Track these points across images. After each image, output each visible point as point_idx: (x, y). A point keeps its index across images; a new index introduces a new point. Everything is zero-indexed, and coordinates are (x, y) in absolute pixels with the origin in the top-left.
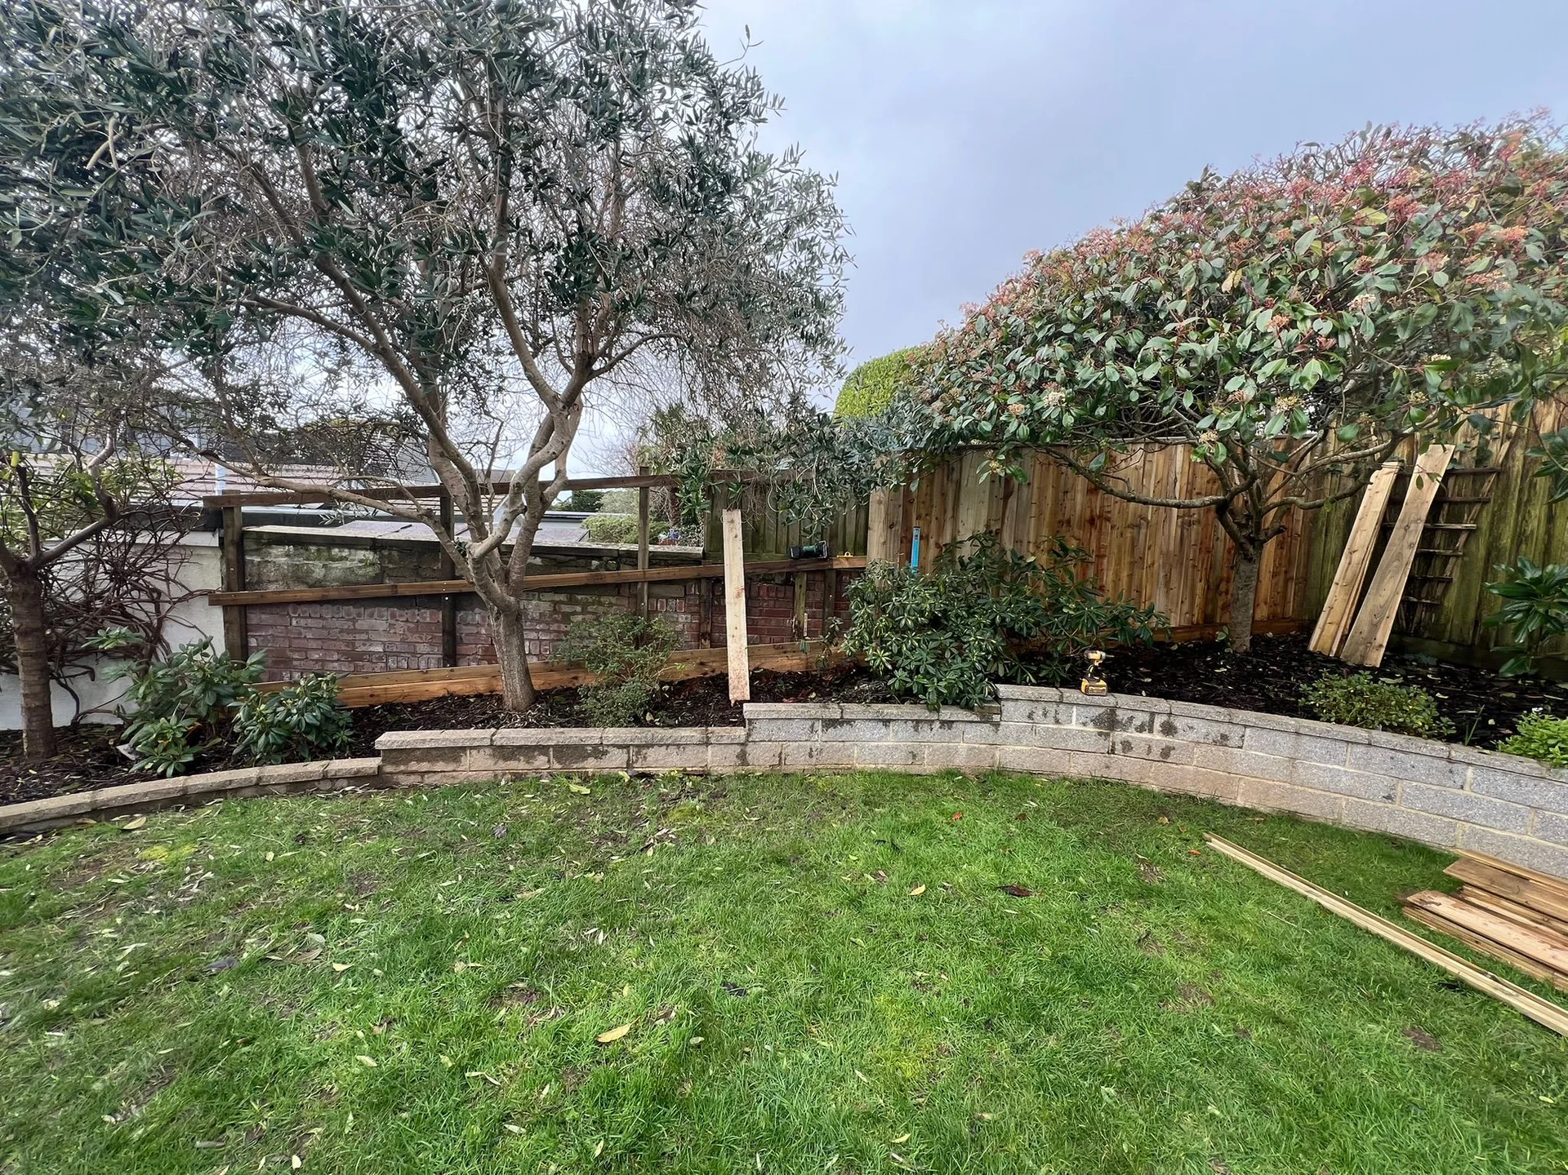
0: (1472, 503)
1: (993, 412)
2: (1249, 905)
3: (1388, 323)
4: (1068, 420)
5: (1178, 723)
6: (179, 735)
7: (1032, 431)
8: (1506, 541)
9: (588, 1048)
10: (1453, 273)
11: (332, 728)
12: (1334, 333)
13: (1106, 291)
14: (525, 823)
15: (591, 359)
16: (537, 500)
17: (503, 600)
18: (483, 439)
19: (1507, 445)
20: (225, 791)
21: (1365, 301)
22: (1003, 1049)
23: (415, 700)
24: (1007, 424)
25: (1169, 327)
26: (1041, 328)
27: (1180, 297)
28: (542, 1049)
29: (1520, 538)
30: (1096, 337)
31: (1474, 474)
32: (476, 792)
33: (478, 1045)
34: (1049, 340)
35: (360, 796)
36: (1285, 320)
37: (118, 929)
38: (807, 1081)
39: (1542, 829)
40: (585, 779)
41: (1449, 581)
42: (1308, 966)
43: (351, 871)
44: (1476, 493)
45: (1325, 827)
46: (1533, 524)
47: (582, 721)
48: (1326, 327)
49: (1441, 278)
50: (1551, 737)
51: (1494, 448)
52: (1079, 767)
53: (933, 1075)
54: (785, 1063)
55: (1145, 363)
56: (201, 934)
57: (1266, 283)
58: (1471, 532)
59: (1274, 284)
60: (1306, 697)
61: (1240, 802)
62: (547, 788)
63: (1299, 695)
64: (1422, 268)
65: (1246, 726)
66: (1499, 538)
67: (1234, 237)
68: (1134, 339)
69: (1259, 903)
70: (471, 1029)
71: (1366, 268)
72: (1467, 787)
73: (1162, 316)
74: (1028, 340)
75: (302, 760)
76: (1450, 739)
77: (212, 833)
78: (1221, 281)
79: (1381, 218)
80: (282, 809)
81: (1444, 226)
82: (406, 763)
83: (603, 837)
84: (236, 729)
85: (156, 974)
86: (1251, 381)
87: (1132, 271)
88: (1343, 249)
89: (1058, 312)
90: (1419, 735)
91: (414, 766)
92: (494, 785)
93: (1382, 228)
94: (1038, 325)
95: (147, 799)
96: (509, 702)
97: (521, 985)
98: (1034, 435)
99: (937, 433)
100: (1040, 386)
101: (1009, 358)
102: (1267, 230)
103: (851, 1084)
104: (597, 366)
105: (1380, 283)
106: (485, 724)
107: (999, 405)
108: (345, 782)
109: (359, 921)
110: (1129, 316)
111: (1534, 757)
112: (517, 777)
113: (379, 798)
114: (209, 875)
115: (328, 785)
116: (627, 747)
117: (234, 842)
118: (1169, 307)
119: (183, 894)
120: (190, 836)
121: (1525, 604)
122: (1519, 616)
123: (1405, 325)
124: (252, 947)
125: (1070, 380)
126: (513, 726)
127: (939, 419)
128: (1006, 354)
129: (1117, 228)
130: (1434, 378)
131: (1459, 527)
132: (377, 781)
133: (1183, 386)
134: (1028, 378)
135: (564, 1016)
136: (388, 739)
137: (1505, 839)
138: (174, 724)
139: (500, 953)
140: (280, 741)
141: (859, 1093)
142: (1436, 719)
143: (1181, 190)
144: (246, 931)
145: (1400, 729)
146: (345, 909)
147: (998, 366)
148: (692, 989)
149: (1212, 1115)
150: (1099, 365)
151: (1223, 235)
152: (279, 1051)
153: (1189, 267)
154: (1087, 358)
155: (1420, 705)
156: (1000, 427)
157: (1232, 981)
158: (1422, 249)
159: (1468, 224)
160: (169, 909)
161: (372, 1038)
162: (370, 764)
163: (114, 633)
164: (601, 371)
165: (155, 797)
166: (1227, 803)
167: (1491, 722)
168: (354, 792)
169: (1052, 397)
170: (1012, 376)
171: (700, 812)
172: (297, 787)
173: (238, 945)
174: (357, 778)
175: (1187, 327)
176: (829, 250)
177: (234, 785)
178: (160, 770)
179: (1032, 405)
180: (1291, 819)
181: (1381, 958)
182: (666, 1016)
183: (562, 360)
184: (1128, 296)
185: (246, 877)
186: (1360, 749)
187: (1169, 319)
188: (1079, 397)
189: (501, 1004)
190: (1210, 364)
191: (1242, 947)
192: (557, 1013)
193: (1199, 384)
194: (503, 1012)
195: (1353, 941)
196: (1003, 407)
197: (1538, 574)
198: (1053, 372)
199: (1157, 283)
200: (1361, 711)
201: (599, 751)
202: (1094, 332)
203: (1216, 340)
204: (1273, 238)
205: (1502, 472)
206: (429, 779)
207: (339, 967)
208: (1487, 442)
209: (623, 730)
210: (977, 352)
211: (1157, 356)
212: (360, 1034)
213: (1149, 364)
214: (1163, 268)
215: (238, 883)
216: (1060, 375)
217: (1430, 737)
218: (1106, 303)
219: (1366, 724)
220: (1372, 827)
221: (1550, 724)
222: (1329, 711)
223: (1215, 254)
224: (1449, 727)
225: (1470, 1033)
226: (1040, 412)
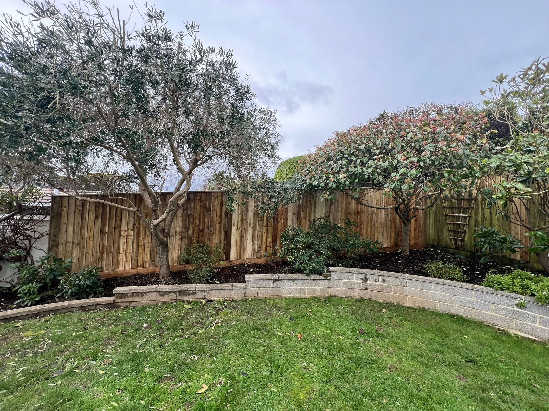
0: (469, 208)
1: (325, 179)
2: (410, 338)
3: (432, 160)
4: (347, 183)
5: (386, 279)
6: (36, 290)
7: (337, 185)
8: (480, 219)
9: (193, 395)
10: (448, 146)
11: (96, 286)
12: (418, 161)
13: (357, 145)
14: (168, 319)
15: (197, 161)
16: (176, 205)
18: (157, 184)
19: (476, 191)
20: (55, 310)
21: (427, 153)
22: (332, 388)
23: (126, 275)
24: (329, 183)
25: (375, 157)
26: (338, 155)
27: (377, 149)
28: (177, 397)
29: (483, 219)
30: (354, 159)
31: (469, 200)
32: (150, 308)
33: (154, 396)
34: (341, 159)
35: (106, 311)
36: (405, 158)
37: (16, 362)
38: (269, 402)
39: (496, 310)
40: (189, 303)
41: (465, 233)
42: (428, 357)
43: (105, 338)
44: (470, 205)
45: (433, 312)
46: (486, 215)
47: (188, 282)
48: (415, 160)
49: (445, 148)
50: (495, 281)
51: (473, 192)
52: (356, 295)
53: (310, 398)
54: (261, 397)
55: (368, 168)
56: (48, 363)
57: (401, 146)
58: (470, 217)
59: (403, 147)
60: (425, 269)
61: (407, 305)
62: (175, 306)
64: (441, 144)
65: (407, 279)
66: (478, 219)
67: (391, 133)
68: (365, 159)
70: (152, 391)
71: (426, 144)
72: (473, 297)
73: (372, 154)
74: (335, 158)
75: (83, 298)
76: (467, 282)
77: (50, 326)
78: (388, 145)
79: (429, 130)
80: (75, 317)
81: (445, 134)
82: (124, 298)
83: (196, 323)
84: (59, 287)
85: (33, 377)
86: (398, 174)
87: (364, 140)
88: (420, 138)
89: (343, 151)
90: (458, 281)
91: (127, 299)
92: (156, 306)
93: (429, 133)
94: (337, 154)
95: (25, 314)
96: (161, 276)
97: (169, 375)
98: (337, 187)
99: (307, 186)
100: (339, 172)
101: (329, 164)
102: (400, 131)
103: (283, 402)
104: (199, 162)
105: (429, 148)
106: (152, 283)
107: (326, 177)
108: (101, 306)
109: (108, 355)
110: (364, 152)
111: (491, 287)
112: (165, 303)
113: (113, 311)
114: (50, 341)
115: (94, 308)
116: (205, 291)
117: (60, 329)
118: (374, 151)
119: (41, 348)
120: (43, 327)
121: (484, 239)
122: (483, 243)
123: (437, 161)
124: (68, 366)
125: (347, 171)
126: (162, 284)
127: (308, 181)
128: (328, 162)
129: (360, 126)
130: (446, 175)
131: (466, 215)
132: (113, 305)
133: (380, 174)
134: (336, 170)
135: (184, 385)
136: (118, 290)
137: (486, 314)
138: (35, 286)
139: (161, 364)
140: (76, 291)
141: (285, 405)
142: (463, 276)
143: (378, 116)
144: (66, 361)
145: (453, 279)
146: (103, 351)
147: (326, 166)
148: (229, 373)
149: (398, 406)
150: (356, 167)
151: (388, 132)
152: (81, 402)
153: (379, 140)
154: (352, 165)
155: (458, 272)
156: (327, 184)
157: (404, 363)
158: (440, 139)
159: (451, 133)
160: (36, 354)
161: (115, 396)
162: (110, 299)
163: (13, 253)
164: (200, 165)
165: (28, 313)
166: (403, 305)
167: (480, 276)
168: (103, 309)
169: (342, 176)
170: (330, 169)
171: (230, 313)
172: (83, 308)
173: (63, 366)
174: (105, 305)
175: (379, 158)
176: (274, 132)
177: (58, 308)
178: (26, 303)
179: (337, 178)
180: (423, 310)
181: (450, 354)
182: (220, 383)
183: (186, 160)
184: (363, 148)
185: (65, 342)
186: (442, 286)
187: (374, 155)
188: (350, 176)
189: (162, 382)
190: (387, 168)
191: (407, 352)
192: (182, 384)
193: (384, 174)
194: (163, 385)
195: (441, 348)
196: (328, 178)
197: (486, 230)
198: (342, 168)
199: (371, 145)
200: (441, 273)
201: (194, 293)
202: (354, 157)
203: (387, 162)
204: (402, 134)
205: (476, 199)
206: (132, 304)
207: (101, 372)
208: (471, 190)
209: (203, 285)
210: (319, 162)
211: (371, 166)
212: (111, 395)
213: (369, 168)
214: (372, 140)
215: (61, 343)
216: (344, 169)
217: (461, 282)
218: (357, 149)
219: (442, 278)
220: (447, 312)
221: (494, 276)
222: (432, 274)
223: (386, 137)
224: (467, 278)
225: (475, 376)
226: (339, 180)
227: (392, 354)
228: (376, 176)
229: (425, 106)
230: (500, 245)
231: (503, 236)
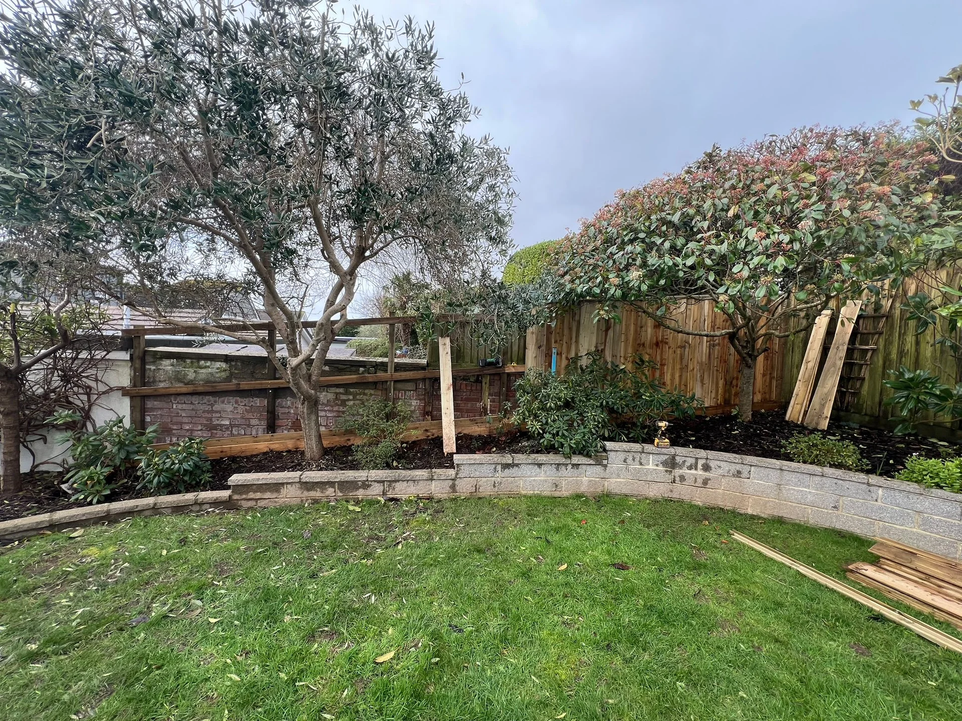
0: (874, 334)
1: (600, 282)
2: (758, 573)
3: (819, 237)
4: (644, 288)
5: (712, 464)
6: (102, 477)
7: (623, 293)
8: (894, 356)
9: (370, 666)
10: (853, 209)
11: (198, 472)
12: (791, 242)
13: (663, 214)
14: (322, 530)
15: (364, 250)
16: (330, 332)
17: (307, 392)
18: (295, 295)
19: (891, 301)
20: (133, 512)
21: (807, 225)
22: (618, 661)
23: (248, 454)
24: (608, 289)
25: (699, 236)
26: (627, 235)
27: (705, 219)
28: (342, 667)
29: (901, 353)
30: (659, 241)
31: (874, 317)
32: (290, 511)
33: (302, 666)
34: (631, 241)
35: (218, 514)
36: (764, 234)
37: (71, 599)
38: (503, 683)
39: (923, 524)
40: (357, 502)
41: (863, 379)
42: (794, 608)
43: (216, 561)
44: (875, 328)
45: (799, 526)
46: (908, 346)
47: (354, 466)
48: (786, 238)
49: (847, 213)
50: (924, 470)
51: (883, 302)
52: (654, 491)
53: (577, 677)
54: (489, 673)
55: (687, 256)
56: (124, 601)
57: (752, 213)
58: (874, 350)
59: (757, 213)
60: (785, 448)
61: (750, 511)
62: (334, 508)
63: (781, 447)
64: (836, 207)
65: (751, 466)
66: (889, 354)
67: (733, 187)
68: (680, 242)
69: (764, 571)
70: (298, 656)
71: (806, 206)
72: (879, 500)
73: (695, 230)
74: (619, 241)
75: (180, 492)
76: (868, 472)
77: (126, 539)
78: (727, 211)
79: (813, 178)
80: (169, 522)
81: (847, 184)
82: (247, 493)
83: (371, 538)
84: (139, 473)
85: (98, 627)
86: (746, 267)
87: (677, 203)
88: (793, 195)
89: (636, 225)
90: (850, 470)
91: (251, 495)
92: (301, 507)
93: (814, 184)
94: (625, 233)
95: (84, 518)
96: (308, 455)
97: (326, 629)
98: (624, 296)
99: (567, 294)
100: (627, 268)
101: (609, 251)
102: (752, 183)
103: (530, 684)
104: (367, 253)
105: (814, 214)
106: (294, 468)
107: (603, 278)
108: (208, 506)
109: (223, 591)
110: (677, 228)
111: (916, 482)
112: (316, 501)
113: (230, 515)
114: (126, 564)
115: (197, 508)
116: (383, 482)
117: (141, 544)
118: (699, 225)
119: (111, 577)
120: (114, 540)
121: (905, 393)
122: (903, 399)
123: (829, 238)
124: (157, 610)
125: (644, 264)
126: (311, 470)
127: (568, 287)
128: (606, 250)
129: (667, 178)
130: (846, 267)
131: (867, 347)
132: (229, 505)
133: (709, 269)
134: (620, 263)
135: (354, 647)
136: (236, 479)
137: (903, 531)
138: (100, 471)
139: (312, 609)
140: (167, 481)
141: (534, 689)
142: (859, 460)
143: (701, 157)
144: (152, 599)
145: (839, 466)
146: (213, 584)
147: (603, 256)
148: (431, 629)
149: (742, 698)
150: (661, 256)
151: (727, 185)
152: (179, 672)
153: (709, 202)
154: (654, 252)
155: (850, 452)
156: (605, 291)
157: (750, 618)
158: (836, 196)
159: (859, 183)
160: (103, 586)
161: (236, 663)
162: (224, 494)
163: (63, 415)
164: (369, 257)
165: (89, 517)
166: (742, 512)
167: (891, 462)
168: (213, 512)
169: (634, 275)
170: (611, 262)
171: (429, 522)
172: (178, 509)
173: (148, 608)
174: (216, 503)
175: (710, 236)
176: (505, 190)
177: (139, 509)
178: (89, 500)
179: (623, 279)
180: (780, 521)
182: (416, 646)
183: (344, 249)
184: (676, 218)
185: (150, 566)
186: (817, 479)
187: (699, 232)
188: (650, 274)
189: (315, 641)
190: (723, 257)
191: (755, 598)
192: (349, 646)
193: (716, 268)
194: (316, 646)
195: (819, 593)
196: (606, 279)
197: (912, 375)
198: (634, 260)
199: (692, 211)
200: (817, 456)
201: (366, 485)
202: (657, 238)
203: (725, 244)
204: (755, 188)
205: (889, 316)
206: (262, 503)
207: (213, 620)
208: (880, 299)
209: (380, 471)
210: (590, 248)
211: (693, 253)
212: (229, 661)
213: (689, 257)
214: (694, 203)
215: (145, 569)
216: (639, 262)
217: (856, 471)
218: (664, 221)
219: (820, 464)
220: (827, 525)
221: (924, 462)
222: (799, 456)
223: (723, 196)
224: (867, 465)
225: (888, 645)
226: (628, 283)
227: (726, 600)
228: (702, 272)
229: (801, 131)
230: (937, 404)
231: (946, 387)
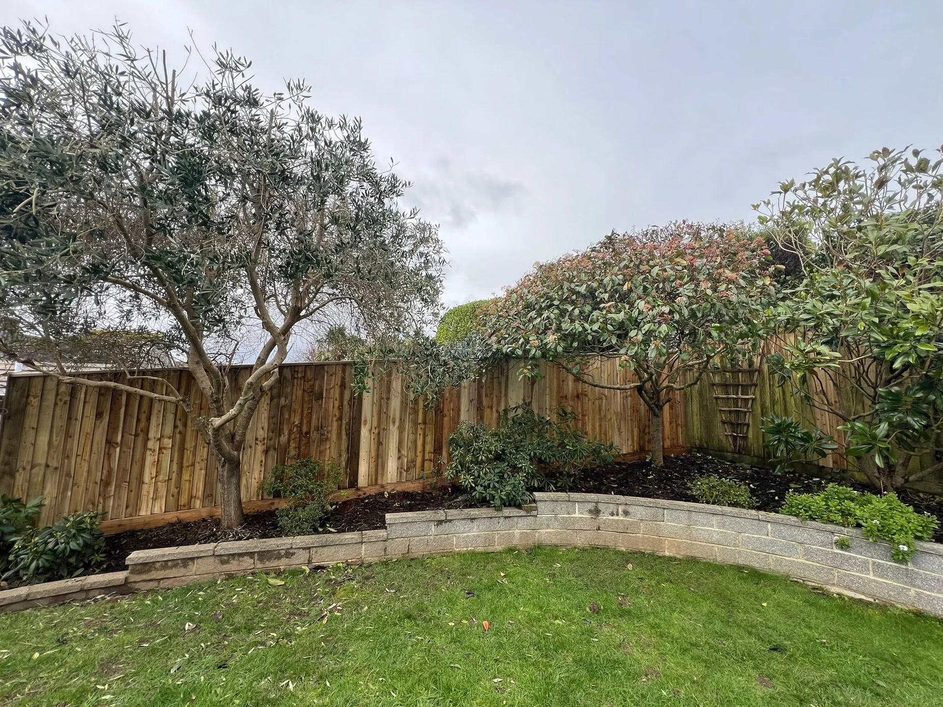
0: (751, 386)
1: (522, 343)
2: (675, 615)
3: (692, 310)
4: (560, 349)
5: (631, 509)
7: (543, 353)
8: (768, 403)
10: (715, 290)
11: (89, 551)
12: (671, 312)
13: (573, 286)
14: (236, 609)
15: (300, 310)
16: (258, 390)
17: (230, 454)
19: (759, 358)
21: (682, 300)
23: (153, 526)
24: (529, 350)
25: (602, 305)
26: (544, 302)
27: (606, 292)
29: (773, 402)
30: (570, 308)
31: (749, 372)
32: (200, 590)
34: (549, 307)
35: (109, 601)
36: (650, 307)
39: (806, 555)
40: (279, 574)
41: (748, 425)
43: (102, 660)
44: (752, 380)
45: (709, 564)
46: (777, 396)
47: (279, 532)
48: (666, 309)
49: (709, 292)
50: (799, 504)
51: (755, 360)
52: (580, 540)
55: (593, 322)
57: (642, 288)
58: (753, 400)
59: (645, 288)
60: (691, 489)
61: (667, 554)
62: (252, 582)
63: (688, 489)
64: (703, 286)
65: (664, 509)
66: (765, 402)
67: (626, 267)
68: (587, 309)
69: (681, 612)
71: (681, 285)
72: (769, 535)
73: (598, 300)
74: (537, 307)
75: (61, 578)
76: (758, 508)
78: (623, 285)
79: (685, 263)
80: (41, 619)
81: (708, 269)
82: (149, 571)
83: (292, 614)
84: (11, 558)
86: (640, 332)
87: (583, 277)
88: (671, 275)
89: (551, 294)
90: (744, 507)
91: (154, 575)
92: (212, 584)
93: (685, 267)
94: (542, 300)
96: (225, 524)
98: (544, 356)
99: (494, 354)
100: (544, 332)
101: (529, 316)
102: (640, 264)
104: (303, 313)
105: (686, 292)
106: (206, 540)
107: (525, 339)
108: (97, 592)
109: (108, 697)
110: (584, 296)
111: (795, 515)
112: (230, 576)
113: (124, 602)
115: (83, 596)
116: (309, 548)
117: (5, 648)
118: (602, 296)
121: (777, 437)
122: (776, 442)
123: (699, 311)
125: (559, 329)
126: (227, 540)
127: (495, 346)
128: (526, 315)
130: (715, 334)
131: (747, 397)
132: (124, 589)
133: (612, 333)
134: (539, 328)
136: (136, 556)
137: (791, 562)
140: (47, 565)
142: (751, 498)
143: (603, 239)
145: (735, 505)
146: (97, 689)
147: (524, 319)
150: (572, 321)
151: (622, 265)
153: (608, 278)
154: (566, 318)
155: (743, 492)
156: (527, 352)
157: (670, 662)
158: (702, 277)
159: (717, 269)
162: (119, 576)
164: (305, 316)
166: (661, 554)
167: (777, 498)
168: (103, 599)
169: (551, 338)
170: (531, 326)
171: (357, 590)
172: (59, 600)
174: (107, 589)
175: (610, 307)
176: (437, 258)
177: (5, 602)
179: (542, 341)
180: (693, 561)
181: (742, 638)
183: (279, 307)
184: (582, 289)
185: (15, 673)
186: (719, 517)
187: (602, 301)
188: (564, 338)
190: (622, 323)
191: (674, 640)
193: (618, 332)
196: (527, 341)
197: (780, 421)
198: (551, 325)
199: (595, 285)
200: (717, 496)
201: (289, 554)
202: (569, 306)
203: (623, 313)
204: (643, 268)
205: (760, 371)
206: (163, 584)
208: (752, 357)
209: (306, 537)
210: (512, 313)
211: (598, 320)
213: (595, 323)
214: (597, 278)
216: (554, 327)
217: (749, 508)
218: (573, 292)
219: (719, 503)
220: (731, 562)
221: (798, 497)
222: (702, 497)
223: (619, 273)
224: (757, 502)
225: (786, 675)
226: (546, 344)
227: (649, 646)
228: (606, 336)
229: (674, 224)
230: (802, 446)
231: (806, 430)
